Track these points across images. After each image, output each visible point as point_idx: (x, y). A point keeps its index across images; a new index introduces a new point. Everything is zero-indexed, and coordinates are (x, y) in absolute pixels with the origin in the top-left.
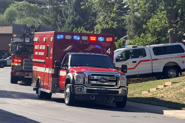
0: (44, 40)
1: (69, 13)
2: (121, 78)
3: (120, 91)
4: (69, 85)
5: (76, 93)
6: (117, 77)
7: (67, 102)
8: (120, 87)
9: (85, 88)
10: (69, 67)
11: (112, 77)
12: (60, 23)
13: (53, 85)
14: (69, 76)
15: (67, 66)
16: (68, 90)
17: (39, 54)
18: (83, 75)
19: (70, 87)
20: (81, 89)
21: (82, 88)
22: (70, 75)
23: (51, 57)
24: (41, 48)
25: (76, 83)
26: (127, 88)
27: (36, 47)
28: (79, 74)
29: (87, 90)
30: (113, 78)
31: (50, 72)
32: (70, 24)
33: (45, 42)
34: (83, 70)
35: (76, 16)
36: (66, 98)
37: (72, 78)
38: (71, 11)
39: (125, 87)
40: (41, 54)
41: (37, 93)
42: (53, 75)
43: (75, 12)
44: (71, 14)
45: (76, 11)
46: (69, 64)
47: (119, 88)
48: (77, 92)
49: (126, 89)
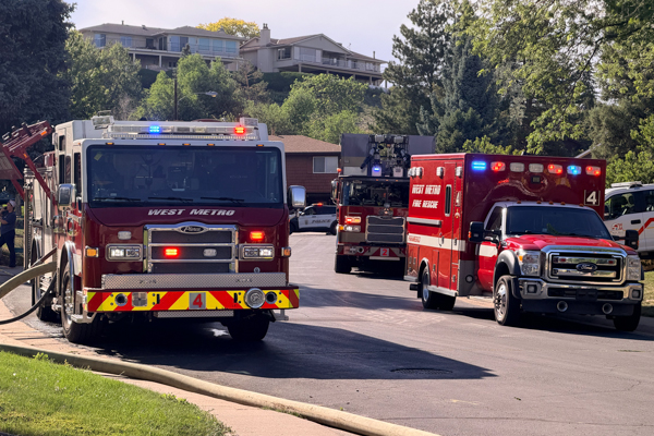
0: (439, 174)
1: (446, 103)
2: (627, 262)
3: (626, 291)
4: (505, 277)
5: (524, 297)
6: (618, 260)
7: (500, 317)
8: (627, 283)
9: (545, 284)
10: (504, 237)
11: (608, 260)
12: (426, 127)
13: (464, 278)
14: (505, 257)
15: (500, 234)
16: (503, 290)
17: (424, 205)
18: (539, 253)
19: (509, 282)
20: (535, 286)
21: (538, 285)
22: (508, 254)
23: (457, 214)
24: (428, 191)
25: (523, 274)
26: (643, 285)
27: (416, 189)
28: (530, 253)
29: (550, 289)
30: (611, 262)
31: (456, 248)
32: (450, 129)
33: (442, 177)
34: (538, 243)
35: (465, 110)
36: (498, 308)
37: (512, 261)
38: (453, 98)
39: (636, 282)
40: (430, 206)
41: (420, 296)
42: (463, 256)
43: (461, 101)
44: (453, 104)
45: (463, 97)
46: (503, 228)
47: (623, 285)
48: (525, 295)
49: (640, 287)
